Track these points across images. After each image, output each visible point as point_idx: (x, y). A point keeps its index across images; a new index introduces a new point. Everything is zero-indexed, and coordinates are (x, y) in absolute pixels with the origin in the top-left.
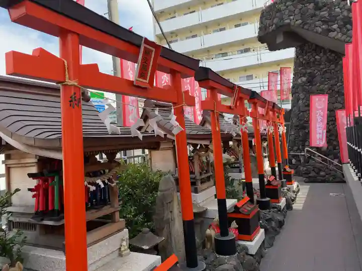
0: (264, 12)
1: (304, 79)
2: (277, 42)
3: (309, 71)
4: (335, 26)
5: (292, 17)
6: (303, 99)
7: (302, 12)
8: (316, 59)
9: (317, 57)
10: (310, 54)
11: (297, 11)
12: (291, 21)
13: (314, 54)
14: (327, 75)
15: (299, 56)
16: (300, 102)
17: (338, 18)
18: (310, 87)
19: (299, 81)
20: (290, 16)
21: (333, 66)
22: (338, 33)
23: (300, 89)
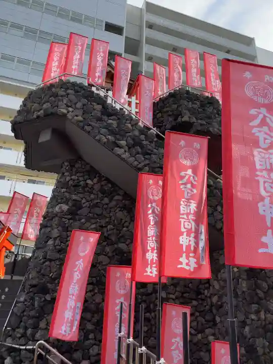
0: (31, 94)
1: (65, 207)
2: (40, 140)
3: (74, 197)
4: (123, 143)
5: (70, 109)
6: (55, 239)
7: (85, 109)
8: (87, 184)
9: (89, 182)
10: (81, 174)
11: (79, 105)
12: (68, 112)
13: (86, 177)
14: (98, 211)
15: (66, 174)
16: (50, 242)
17: (128, 134)
18: (71, 221)
19: (57, 209)
20: (68, 106)
21: (106, 200)
22: (125, 151)
23: (56, 221)
